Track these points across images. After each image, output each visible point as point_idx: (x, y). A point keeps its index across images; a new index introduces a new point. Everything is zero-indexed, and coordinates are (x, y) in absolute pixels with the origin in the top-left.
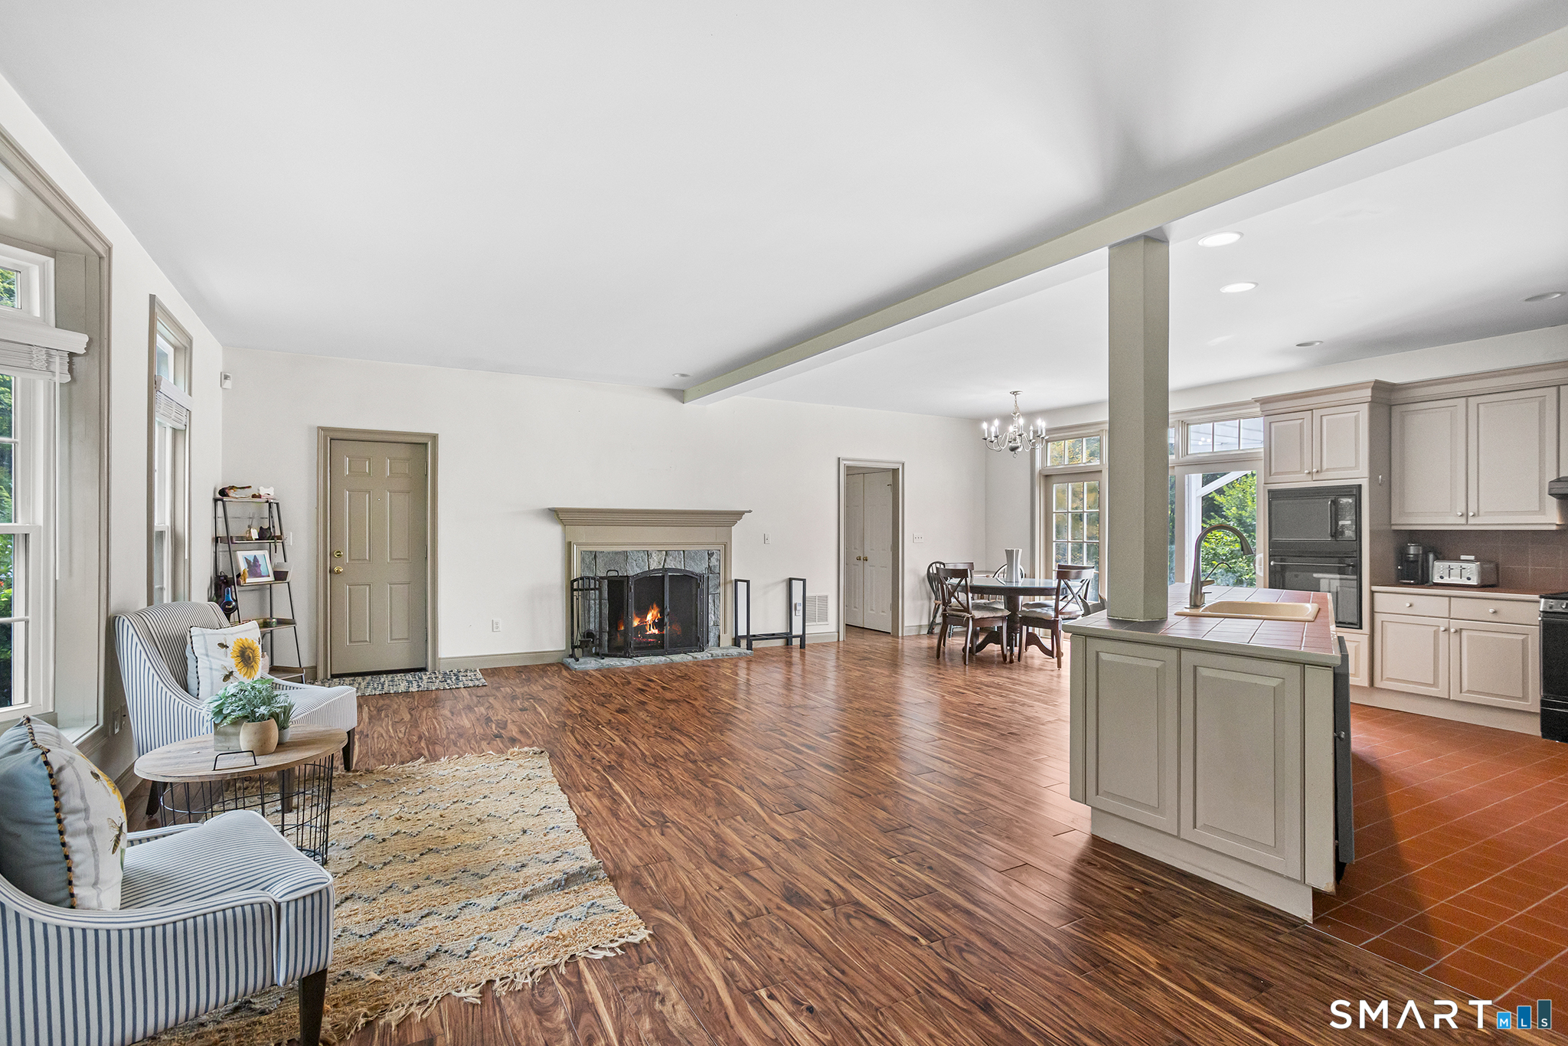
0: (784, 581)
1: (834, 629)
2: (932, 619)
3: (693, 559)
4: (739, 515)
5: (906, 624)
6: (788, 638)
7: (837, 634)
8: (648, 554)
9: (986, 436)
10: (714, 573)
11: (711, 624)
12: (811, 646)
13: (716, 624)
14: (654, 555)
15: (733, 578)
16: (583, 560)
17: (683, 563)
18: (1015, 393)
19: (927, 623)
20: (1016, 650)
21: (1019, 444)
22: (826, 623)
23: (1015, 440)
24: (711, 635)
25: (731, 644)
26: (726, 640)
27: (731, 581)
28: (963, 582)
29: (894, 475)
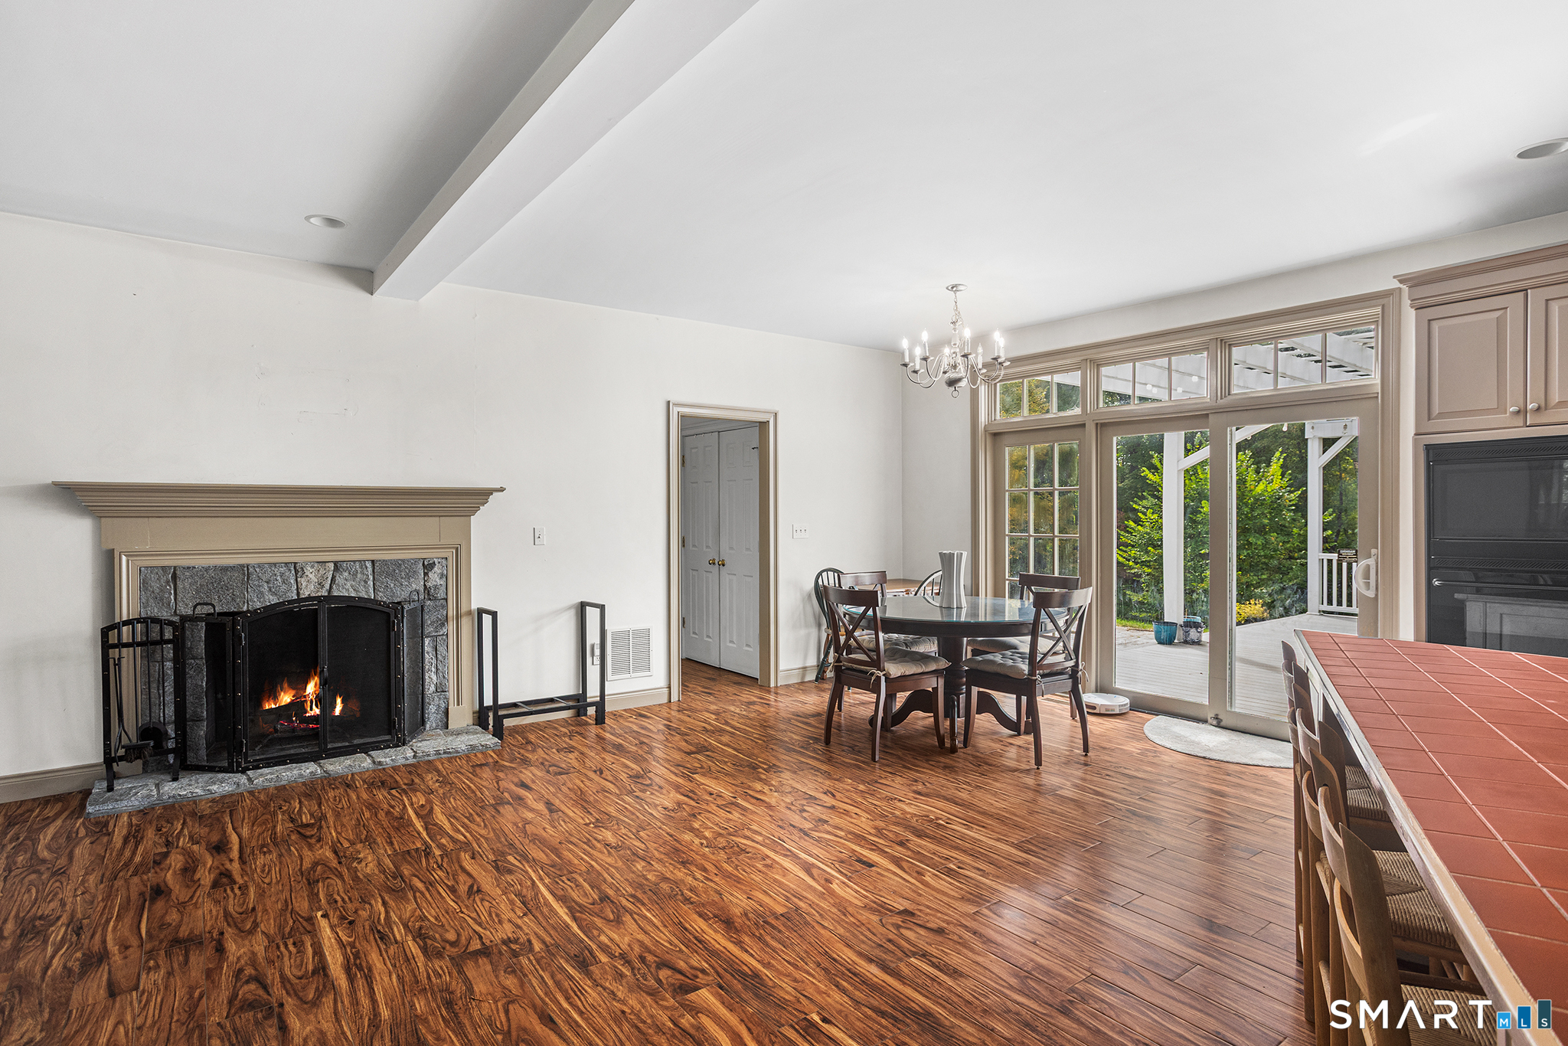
0: (570, 608)
1: (661, 682)
2: (822, 657)
3: (391, 575)
4: (480, 496)
5: (782, 667)
6: (578, 703)
7: (666, 690)
8: (298, 570)
9: (907, 360)
10: (436, 599)
11: (430, 689)
12: (616, 715)
13: (441, 689)
14: (309, 570)
15: (474, 606)
16: (144, 585)
17: (371, 583)
18: (954, 288)
19: (815, 664)
20: (960, 722)
21: (963, 374)
22: (648, 673)
23: (955, 367)
24: (432, 709)
25: (471, 722)
26: (462, 715)
27: (470, 613)
28: (870, 613)
29: (761, 429)
